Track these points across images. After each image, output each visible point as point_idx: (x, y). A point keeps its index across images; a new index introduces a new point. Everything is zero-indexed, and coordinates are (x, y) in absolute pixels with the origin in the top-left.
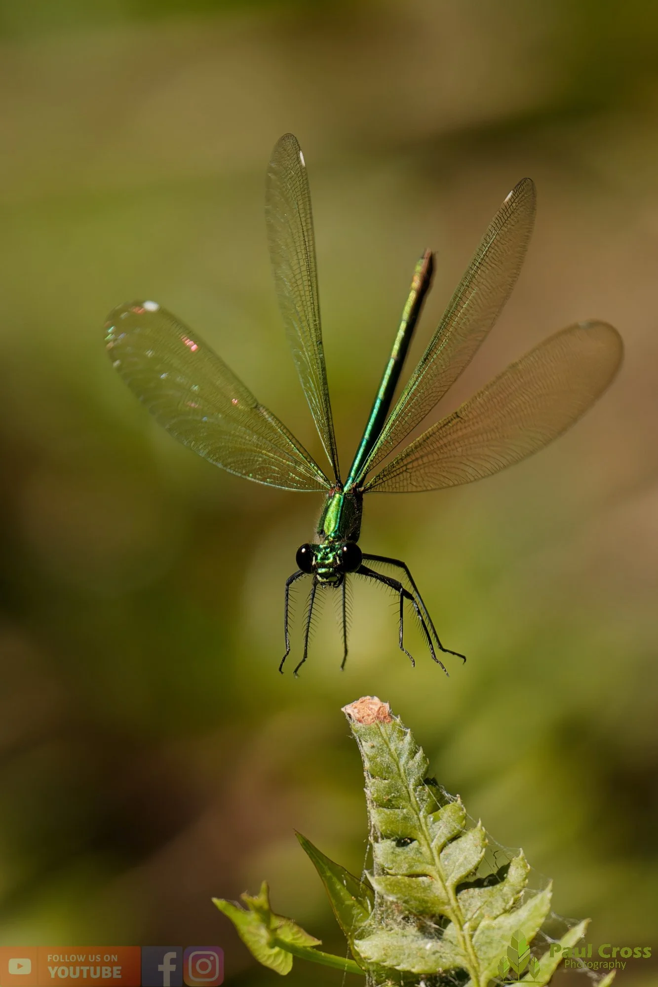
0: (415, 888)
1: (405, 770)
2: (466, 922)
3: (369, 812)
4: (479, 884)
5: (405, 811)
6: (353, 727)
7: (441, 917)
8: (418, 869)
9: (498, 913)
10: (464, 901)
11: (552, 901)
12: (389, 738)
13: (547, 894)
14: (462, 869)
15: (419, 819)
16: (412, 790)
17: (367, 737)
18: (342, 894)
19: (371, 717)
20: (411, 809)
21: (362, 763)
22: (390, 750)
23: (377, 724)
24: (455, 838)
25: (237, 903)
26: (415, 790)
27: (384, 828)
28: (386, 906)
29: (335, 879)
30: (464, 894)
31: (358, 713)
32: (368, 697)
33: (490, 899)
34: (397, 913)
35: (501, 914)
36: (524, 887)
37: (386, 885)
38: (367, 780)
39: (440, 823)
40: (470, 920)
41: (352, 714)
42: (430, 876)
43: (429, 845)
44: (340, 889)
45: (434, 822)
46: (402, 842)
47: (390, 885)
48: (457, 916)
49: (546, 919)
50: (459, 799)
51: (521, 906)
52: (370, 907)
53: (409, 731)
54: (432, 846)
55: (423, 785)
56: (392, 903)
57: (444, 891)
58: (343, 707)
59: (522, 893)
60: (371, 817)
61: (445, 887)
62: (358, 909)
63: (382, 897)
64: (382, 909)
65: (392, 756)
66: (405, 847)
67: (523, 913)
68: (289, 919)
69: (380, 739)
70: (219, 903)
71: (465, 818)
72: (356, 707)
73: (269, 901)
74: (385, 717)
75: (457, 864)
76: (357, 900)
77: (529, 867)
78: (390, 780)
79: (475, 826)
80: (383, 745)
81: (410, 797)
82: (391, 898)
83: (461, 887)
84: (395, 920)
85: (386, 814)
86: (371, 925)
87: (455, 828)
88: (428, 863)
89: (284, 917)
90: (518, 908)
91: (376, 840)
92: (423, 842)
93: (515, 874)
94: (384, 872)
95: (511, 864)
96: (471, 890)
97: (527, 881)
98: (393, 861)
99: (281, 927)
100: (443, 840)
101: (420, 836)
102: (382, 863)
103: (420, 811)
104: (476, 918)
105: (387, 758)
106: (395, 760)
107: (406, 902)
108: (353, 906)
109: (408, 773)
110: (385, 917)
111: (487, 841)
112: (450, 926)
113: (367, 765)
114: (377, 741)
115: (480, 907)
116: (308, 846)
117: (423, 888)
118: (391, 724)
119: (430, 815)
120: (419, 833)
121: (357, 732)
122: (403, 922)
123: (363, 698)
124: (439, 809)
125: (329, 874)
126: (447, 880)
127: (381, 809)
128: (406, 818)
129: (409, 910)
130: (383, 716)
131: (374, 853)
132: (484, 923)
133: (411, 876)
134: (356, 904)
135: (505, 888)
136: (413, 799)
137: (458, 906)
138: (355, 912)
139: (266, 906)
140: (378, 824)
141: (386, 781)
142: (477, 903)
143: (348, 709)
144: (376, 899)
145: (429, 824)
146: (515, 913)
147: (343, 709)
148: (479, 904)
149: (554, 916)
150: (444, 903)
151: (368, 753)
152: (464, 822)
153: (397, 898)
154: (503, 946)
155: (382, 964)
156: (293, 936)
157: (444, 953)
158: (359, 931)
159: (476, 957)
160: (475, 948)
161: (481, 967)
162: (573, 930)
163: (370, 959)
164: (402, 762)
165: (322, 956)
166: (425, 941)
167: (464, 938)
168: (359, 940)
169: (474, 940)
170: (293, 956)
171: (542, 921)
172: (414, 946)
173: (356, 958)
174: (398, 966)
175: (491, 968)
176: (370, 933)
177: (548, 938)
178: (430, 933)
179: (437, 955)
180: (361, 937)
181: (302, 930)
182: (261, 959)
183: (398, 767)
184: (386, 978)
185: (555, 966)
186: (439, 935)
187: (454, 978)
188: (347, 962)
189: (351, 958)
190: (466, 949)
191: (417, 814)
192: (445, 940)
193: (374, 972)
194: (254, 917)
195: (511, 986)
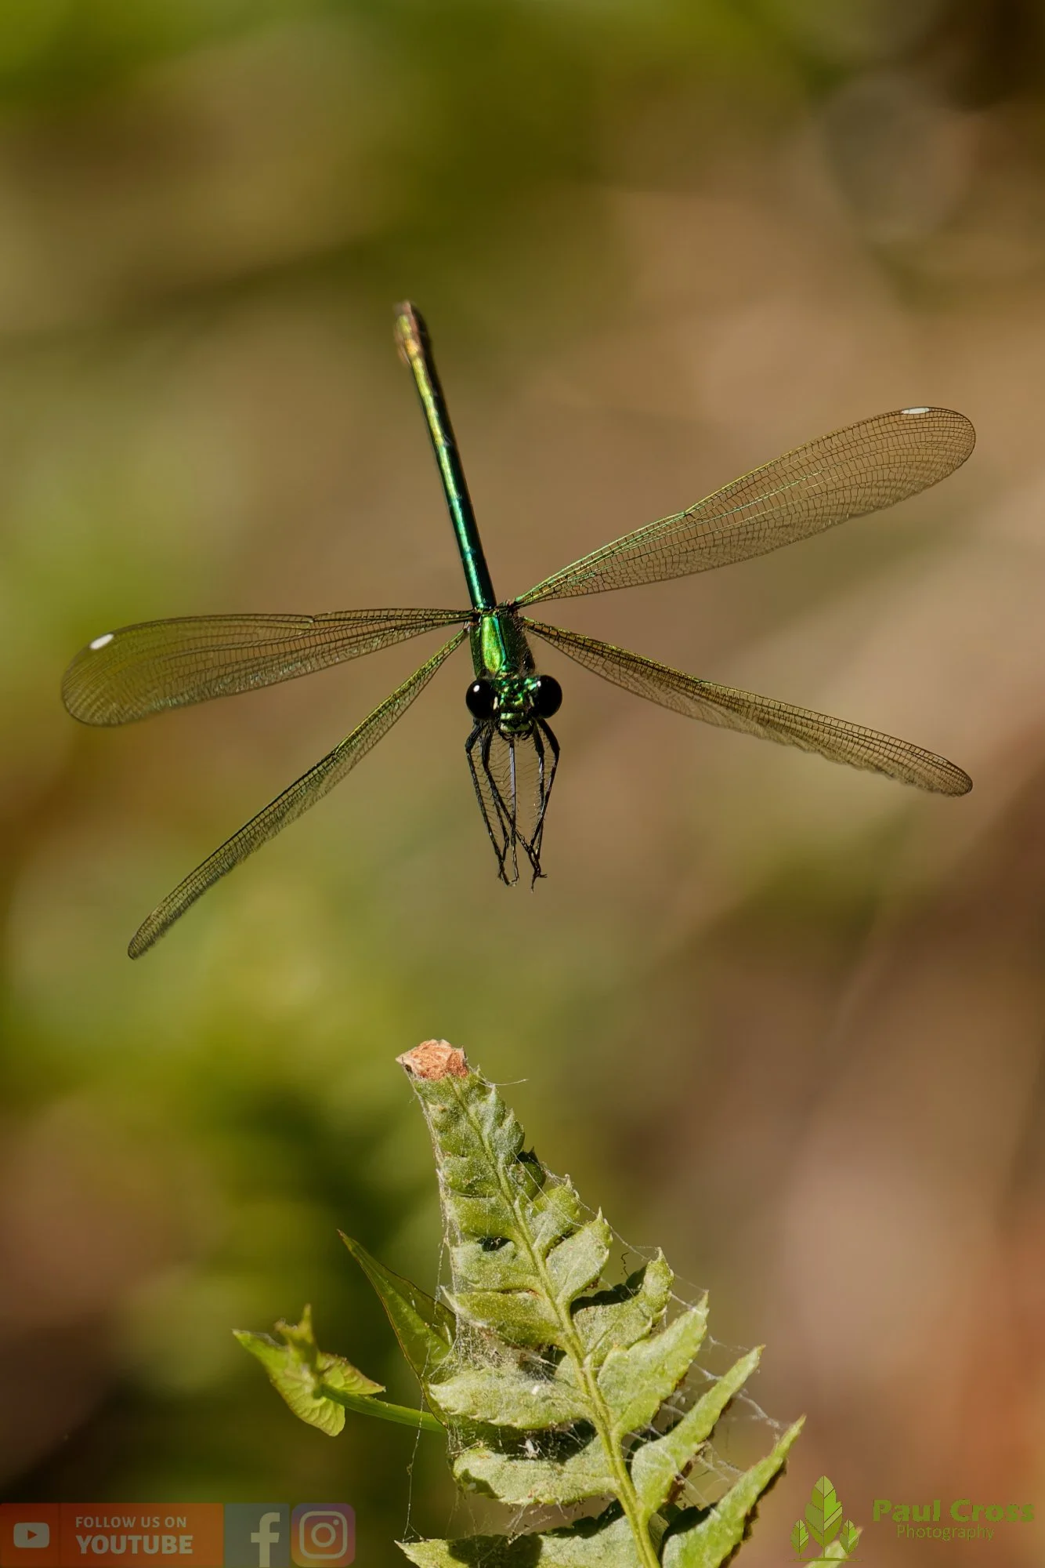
0: (513, 1308)
1: (491, 1142)
2: (586, 1355)
3: (443, 1204)
4: (604, 1298)
5: (493, 1200)
6: (414, 1083)
7: (552, 1348)
8: (517, 1282)
9: (632, 1341)
10: (583, 1325)
11: (710, 1319)
12: (467, 1098)
13: (702, 1310)
14: (578, 1279)
15: (513, 1210)
16: (501, 1170)
17: (435, 1098)
18: (410, 1319)
19: (439, 1069)
20: (502, 1197)
21: (427, 1134)
22: (468, 1114)
23: (448, 1079)
24: (569, 1233)
25: (270, 1337)
26: (506, 1170)
27: (465, 1225)
28: (473, 1335)
29: (399, 1299)
30: (582, 1313)
31: (420, 1064)
32: (434, 1041)
33: (620, 1321)
34: (489, 1345)
35: (636, 1342)
36: (667, 1303)
37: (472, 1306)
38: (438, 1158)
39: (543, 1216)
40: (592, 1350)
41: (413, 1068)
42: (533, 1291)
43: (529, 1247)
44: (408, 1312)
46: (492, 1243)
47: (477, 1305)
48: (573, 1346)
49: (701, 1347)
50: (569, 1183)
51: (665, 1329)
52: (449, 1337)
53: (493, 1086)
54: (533, 1248)
55: (517, 1162)
56: (482, 1329)
57: (554, 1312)
58: (398, 1056)
59: (665, 1310)
60: (447, 1210)
61: (555, 1306)
62: (434, 1340)
63: (466, 1323)
64: (468, 1339)
65: (471, 1123)
66: (495, 1252)
67: (668, 1339)
68: (341, 1355)
69: (454, 1099)
70: (242, 1337)
71: (579, 1207)
72: (416, 1056)
73: (315, 1332)
74: (458, 1069)
75: (571, 1272)
76: (432, 1327)
77: (672, 1273)
78: (469, 1157)
79: (594, 1218)
80: (458, 1107)
81: (499, 1179)
82: (480, 1324)
83: (577, 1304)
84: (487, 1355)
85: (467, 1205)
86: (451, 1363)
87: (565, 1222)
88: (528, 1273)
89: (334, 1353)
90: (660, 1333)
91: (454, 1242)
92: (522, 1243)
93: (655, 1283)
94: (467, 1287)
95: (647, 1270)
96: (592, 1309)
97: (671, 1293)
98: (481, 1272)
99: (330, 1368)
100: (549, 1240)
101: (517, 1235)
102: (464, 1274)
103: (515, 1199)
104: (601, 1348)
105: (465, 1127)
106: (476, 1128)
107: (501, 1328)
108: (426, 1336)
109: (496, 1146)
110: (471, 1350)
112: (565, 1360)
113: (437, 1137)
114: (449, 1103)
115: (605, 1333)
117: (525, 1308)
118: (467, 1077)
119: (529, 1205)
120: (515, 1231)
121: (419, 1090)
122: (498, 1357)
123: (427, 1043)
124: (542, 1194)
125: (390, 1292)
126: (557, 1296)
127: (460, 1198)
128: (494, 1210)
129: (505, 1340)
130: (455, 1067)
131: (451, 1261)
132: (612, 1355)
133: (505, 1291)
134: (430, 1332)
135: (641, 1305)
136: (504, 1183)
137: (575, 1334)
138: (430, 1344)
139: (310, 1340)
140: (457, 1219)
141: (465, 1159)
142: (601, 1327)
143: (406, 1059)
144: (458, 1326)
145: (528, 1217)
146: (658, 1337)
147: (399, 1060)
148: (604, 1329)
149: (713, 1341)
150: (555, 1329)
151: (437, 1120)
152: (578, 1213)
153: (489, 1324)
154: (642, 1386)
155: (471, 1417)
156: (346, 1380)
157: (557, 1399)
158: (436, 1371)
159: (604, 1402)
160: (603, 1392)
161: (611, 1417)
162: (741, 1361)
163: (453, 1411)
164: (486, 1130)
165: (388, 1408)
166: (531, 1382)
167: (585, 1376)
168: (438, 1383)
169: (598, 1380)
170: (346, 1409)
171: (696, 1349)
172: (512, 1390)
173: (434, 1409)
174: (494, 1419)
175: (625, 1416)
176: (452, 1374)
177: (706, 1373)
178: (537, 1372)
179: (549, 1402)
180: (439, 1379)
181: (358, 1372)
182: (302, 1414)
183: (480, 1137)
184: (476, 1437)
185: (718, 1412)
186: (549, 1373)
187: (573, 1434)
188: (421, 1415)
189: (427, 1409)
190: (588, 1393)
191: (510, 1203)
192: (559, 1381)
193: (459, 1428)
194: (292, 1354)
195: (656, 1442)
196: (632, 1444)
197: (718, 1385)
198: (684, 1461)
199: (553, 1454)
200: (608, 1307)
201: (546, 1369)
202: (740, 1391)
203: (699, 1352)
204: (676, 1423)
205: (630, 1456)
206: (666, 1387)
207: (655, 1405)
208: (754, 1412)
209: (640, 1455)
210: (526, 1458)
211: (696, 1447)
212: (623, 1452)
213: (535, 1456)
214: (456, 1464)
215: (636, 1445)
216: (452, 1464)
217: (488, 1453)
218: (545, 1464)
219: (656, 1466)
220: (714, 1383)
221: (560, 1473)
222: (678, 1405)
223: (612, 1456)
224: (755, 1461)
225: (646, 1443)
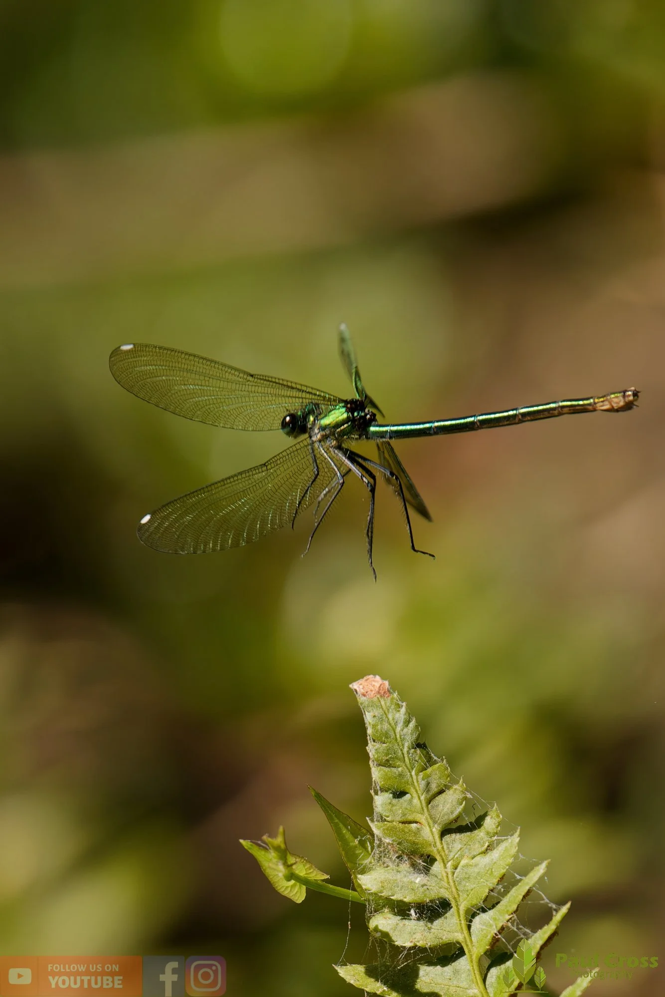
0: (408, 833)
1: (401, 736)
2: (448, 862)
3: (372, 770)
4: (461, 829)
5: (400, 769)
6: (358, 699)
7: (429, 856)
8: (410, 818)
9: (476, 854)
10: (448, 844)
11: (520, 844)
12: (388, 710)
13: (516, 839)
14: (447, 818)
15: (411, 776)
16: (406, 752)
17: (371, 709)
18: (347, 837)
19: (374, 692)
20: (405, 768)
21: (366, 730)
22: (388, 719)
23: (378, 698)
24: (442, 791)
25: (259, 843)
26: (409, 752)
27: (382, 783)
28: (384, 847)
29: (341, 825)
30: (447, 838)
31: (363, 689)
32: (371, 676)
33: (469, 843)
34: (392, 853)
35: (479, 854)
36: (497, 833)
37: (384, 830)
38: (370, 743)
39: (428, 780)
40: (452, 859)
41: (358, 689)
42: (420, 823)
43: (419, 797)
44: (346, 833)
45: (424, 779)
46: (399, 794)
47: (387, 830)
48: (441, 856)
49: (515, 859)
50: (445, 760)
51: (495, 849)
52: (369, 849)
54: (422, 798)
55: (415, 748)
56: (388, 844)
57: (431, 836)
58: (351, 684)
59: (495, 838)
60: (373, 774)
61: (433, 833)
62: (361, 850)
63: (380, 840)
64: (380, 849)
65: (390, 724)
66: (400, 799)
67: (495, 854)
68: (303, 857)
69: (381, 710)
70: (245, 843)
71: (449, 775)
72: (361, 684)
73: (285, 842)
74: (384, 693)
75: (443, 814)
76: (360, 842)
77: (501, 817)
78: (388, 744)
79: (458, 783)
80: (383, 715)
81: (404, 757)
82: (387, 840)
83: (445, 832)
84: (391, 859)
85: (384, 772)
86: (370, 863)
87: (442, 783)
88: (418, 812)
89: (299, 856)
90: (492, 851)
91: (376, 794)
92: (415, 795)
93: (490, 823)
94: (382, 819)
95: (488, 814)
96: (453, 835)
97: (500, 828)
98: (391, 811)
99: (295, 864)
101: (412, 790)
102: (381, 811)
103: (413, 769)
104: (457, 858)
105: (386, 726)
106: (392, 727)
108: (356, 847)
109: (404, 739)
110: (382, 856)
111: (468, 795)
112: (436, 864)
113: (370, 731)
114: (378, 712)
115: (460, 849)
116: (320, 799)
117: (414, 833)
118: (390, 698)
119: (421, 773)
120: (412, 788)
121: (362, 704)
122: (398, 860)
123: (368, 677)
124: (428, 768)
125: (337, 821)
126: (433, 826)
127: (382, 767)
128: (401, 775)
129: (402, 851)
130: (383, 691)
131: (374, 804)
132: (464, 862)
133: (403, 823)
134: (359, 845)
135: (482, 833)
136: (407, 760)
137: (443, 848)
138: (358, 852)
139: (283, 846)
140: (378, 780)
141: (385, 745)
142: (457, 846)
143: (355, 686)
144: (375, 841)
145: (420, 780)
146: (489, 854)
147: (351, 686)
148: (460, 846)
149: (521, 856)
150: (431, 845)
151: (371, 721)
152: (449, 779)
153: (392, 841)
154: (479, 881)
155: (380, 894)
156: (306, 871)
157: (430, 886)
158: (362, 867)
159: (457, 889)
160: (456, 883)
161: (461, 898)
162: (536, 868)
163: (370, 890)
164: (398, 729)
165: (331, 888)
166: (416, 875)
167: (447, 874)
168: (362, 874)
169: (455, 876)
170: (307, 888)
171: (511, 860)
172: (405, 880)
173: (358, 890)
174: (393, 896)
175: (469, 898)
176: (370, 869)
177: (516, 875)
178: (420, 870)
179: (425, 887)
180: (363, 872)
181: (314, 866)
182: (279, 889)
183: (395, 733)
184: (384, 906)
185: (521, 897)
186: (427, 870)
187: (438, 906)
188: (350, 893)
189: (354, 889)
190: (448, 883)
191: (410, 772)
192: (432, 875)
193: (373, 901)
194: (273, 855)
195: (487, 913)
196: (471, 915)
197: (522, 882)
198: (500, 925)
199: (426, 918)
200: (463, 835)
201: (425, 868)
202: (534, 886)
203: (513, 862)
204: (498, 903)
205: (471, 921)
206: (493, 882)
207: (486, 892)
208: (543, 900)
209: (477, 921)
210: (411, 919)
211: (508, 917)
212: (466, 919)
213: (415, 918)
214: (371, 921)
215: (474, 915)
216: (369, 922)
217: (391, 916)
218: (422, 923)
219: (484, 927)
220: (520, 880)
221: (430, 929)
222: (499, 893)
223: (460, 920)
224: (541, 927)
225: (479, 914)
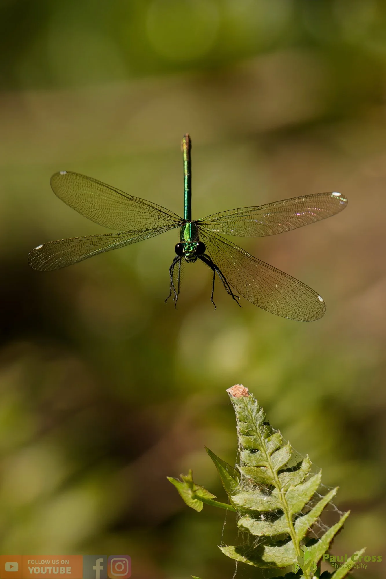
0: (259, 472)
1: (255, 418)
2: (282, 488)
3: (238, 437)
4: (289, 470)
5: (255, 437)
6: (231, 398)
7: (271, 485)
8: (261, 464)
9: (297, 484)
10: (281, 478)
11: (322, 478)
12: (248, 404)
13: (319, 475)
14: (281, 463)
15: (261, 440)
16: (258, 427)
17: (238, 403)
18: (226, 475)
19: (239, 394)
20: (257, 436)
21: (235, 415)
22: (248, 409)
23: (242, 397)
24: (277, 449)
25: (178, 479)
26: (259, 427)
27: (245, 445)
28: (246, 480)
29: (223, 468)
30: (281, 475)
31: (233, 392)
32: (238, 385)
33: (293, 477)
34: (251, 484)
35: (298, 484)
36: (309, 472)
37: (246, 471)
38: (237, 423)
39: (271, 443)
40: (284, 487)
41: (231, 392)
42: (266, 467)
43: (265, 453)
44: (225, 472)
45: (268, 442)
46: (253, 451)
47: (248, 471)
48: (278, 485)
49: (319, 487)
50: (279, 432)
51: (307, 480)
52: (238, 481)
54: (267, 453)
55: (263, 425)
56: (249, 479)
57: (272, 474)
58: (227, 389)
59: (308, 475)
60: (239, 440)
61: (273, 472)
62: (233, 482)
63: (244, 476)
64: (244, 482)
65: (249, 412)
66: (254, 454)
67: (308, 484)
68: (201, 486)
69: (244, 404)
70: (170, 479)
71: (282, 440)
72: (232, 390)
73: (192, 478)
74: (246, 394)
75: (278, 461)
76: (233, 477)
77: (311, 463)
78: (248, 423)
79: (287, 444)
80: (245, 407)
82: (248, 477)
83: (280, 472)
84: (250, 487)
85: (246, 438)
86: (239, 489)
87: (278, 445)
88: (265, 461)
89: (199, 485)
90: (306, 482)
91: (242, 450)
92: (263, 451)
93: (305, 466)
94: (245, 465)
95: (303, 461)
96: (285, 473)
97: (310, 469)
98: (249, 460)
99: (197, 490)
100: (272, 451)
101: (262, 449)
102: (244, 460)
103: (262, 437)
104: (287, 486)
105: (247, 413)
106: (250, 414)
107: (255, 478)
109: (256, 419)
110: (245, 485)
111: (292, 451)
112: (275, 490)
113: (237, 416)
114: (242, 405)
115: (289, 481)
116: (210, 453)
117: (263, 472)
118: (248, 397)
119: (266, 439)
120: (261, 447)
121: (233, 401)
122: (254, 488)
123: (236, 385)
124: (270, 436)
125: (220, 466)
126: (274, 468)
127: (244, 436)
128: (255, 440)
129: (256, 482)
130: (245, 394)
131: (240, 456)
132: (290, 488)
133: (257, 467)
134: (232, 479)
135: (300, 472)
136: (258, 431)
137: (279, 481)
138: (232, 483)
139: (191, 480)
140: (242, 443)
141: (246, 423)
142: (287, 479)
143: (229, 390)
144: (241, 477)
145: (266, 443)
146: (305, 484)
147: (227, 390)
148: (288, 480)
149: (322, 485)
150: (272, 479)
151: (238, 410)
152: (282, 442)
153: (251, 477)
154: (299, 499)
155: (244, 507)
156: (203, 494)
157: (272, 502)
158: (234, 491)
159: (287, 504)
160: (286, 500)
161: (289, 508)
162: (331, 492)
163: (238, 505)
164: (254, 414)
165: (217, 503)
166: (264, 496)
167: (281, 495)
168: (234, 496)
169: (286, 496)
170: (203, 503)
171: (317, 487)
172: (258, 498)
173: (232, 504)
174: (251, 507)
175: (293, 509)
176: (239, 493)
177: (319, 495)
178: (266, 493)
179: (269, 503)
180: (234, 494)
181: (207, 491)
182: (188, 504)
183: (252, 417)
184: (246, 513)
185: (322, 508)
186: (270, 493)
187: (276, 513)
188: (228, 506)
189: (230, 504)
190: (282, 500)
191: (260, 438)
192: (273, 496)
193: (240, 510)
194: (185, 485)
195: (303, 517)
196: (295, 518)
197: (323, 499)
198: (311, 523)
199: (270, 519)
200: (290, 473)
201: (269, 492)
202: (330, 501)
203: (318, 488)
204: (309, 511)
205: (295, 521)
206: (307, 499)
207: (302, 505)
208: (334, 509)
209: (298, 522)
210: (261, 521)
211: (315, 519)
212: (292, 520)
213: (264, 520)
214: (239, 521)
215: (296, 518)
217: (250, 519)
218: (267, 523)
219: (302, 525)
220: (322, 498)
221: (272, 526)
222: (310, 505)
223: (289, 521)
224: (334, 524)
225: (299, 517)
